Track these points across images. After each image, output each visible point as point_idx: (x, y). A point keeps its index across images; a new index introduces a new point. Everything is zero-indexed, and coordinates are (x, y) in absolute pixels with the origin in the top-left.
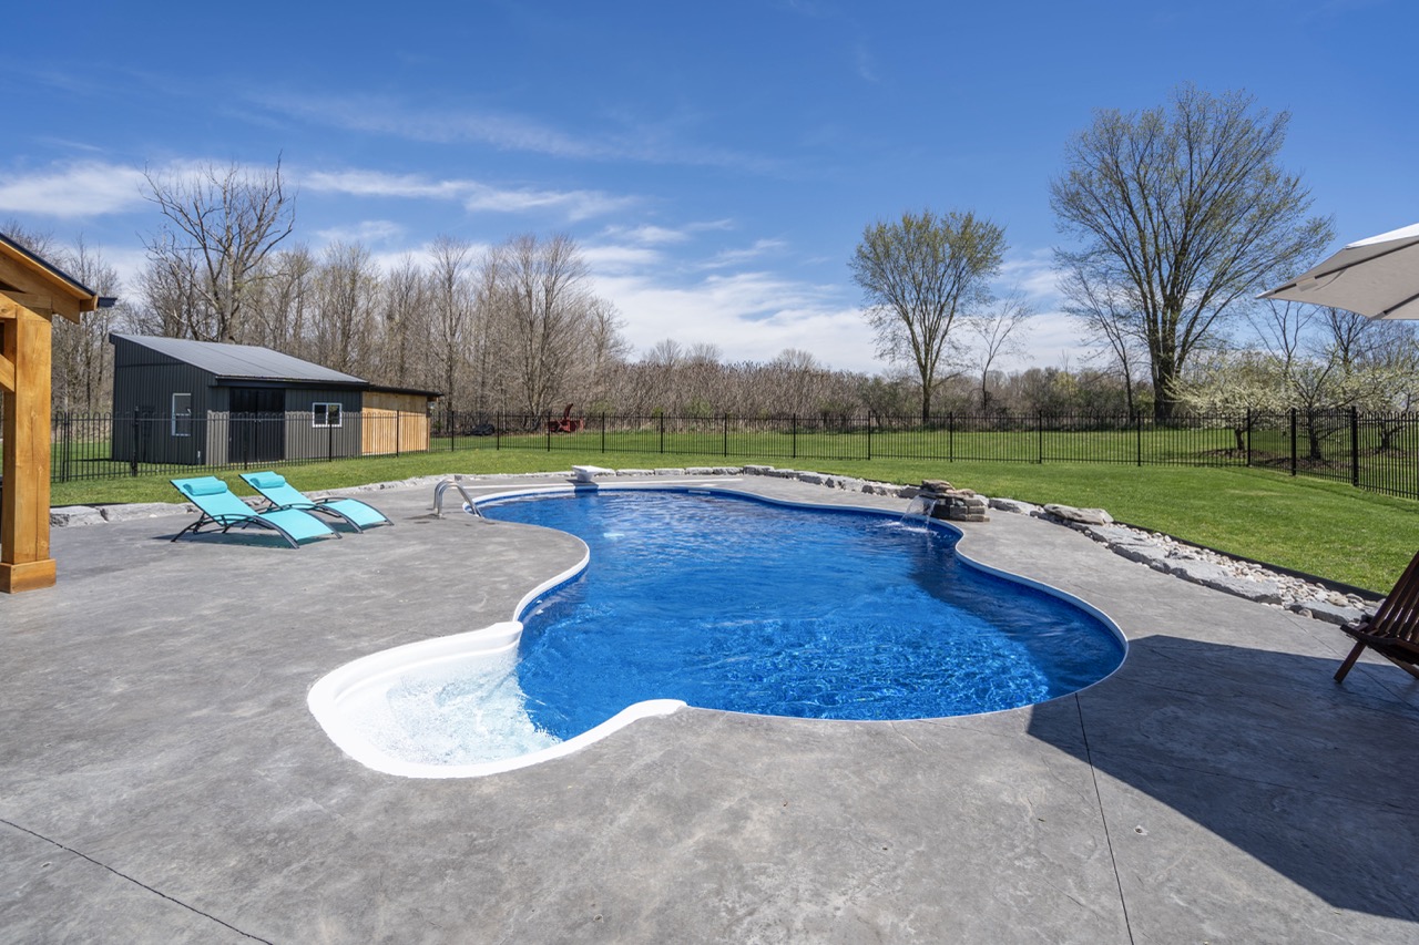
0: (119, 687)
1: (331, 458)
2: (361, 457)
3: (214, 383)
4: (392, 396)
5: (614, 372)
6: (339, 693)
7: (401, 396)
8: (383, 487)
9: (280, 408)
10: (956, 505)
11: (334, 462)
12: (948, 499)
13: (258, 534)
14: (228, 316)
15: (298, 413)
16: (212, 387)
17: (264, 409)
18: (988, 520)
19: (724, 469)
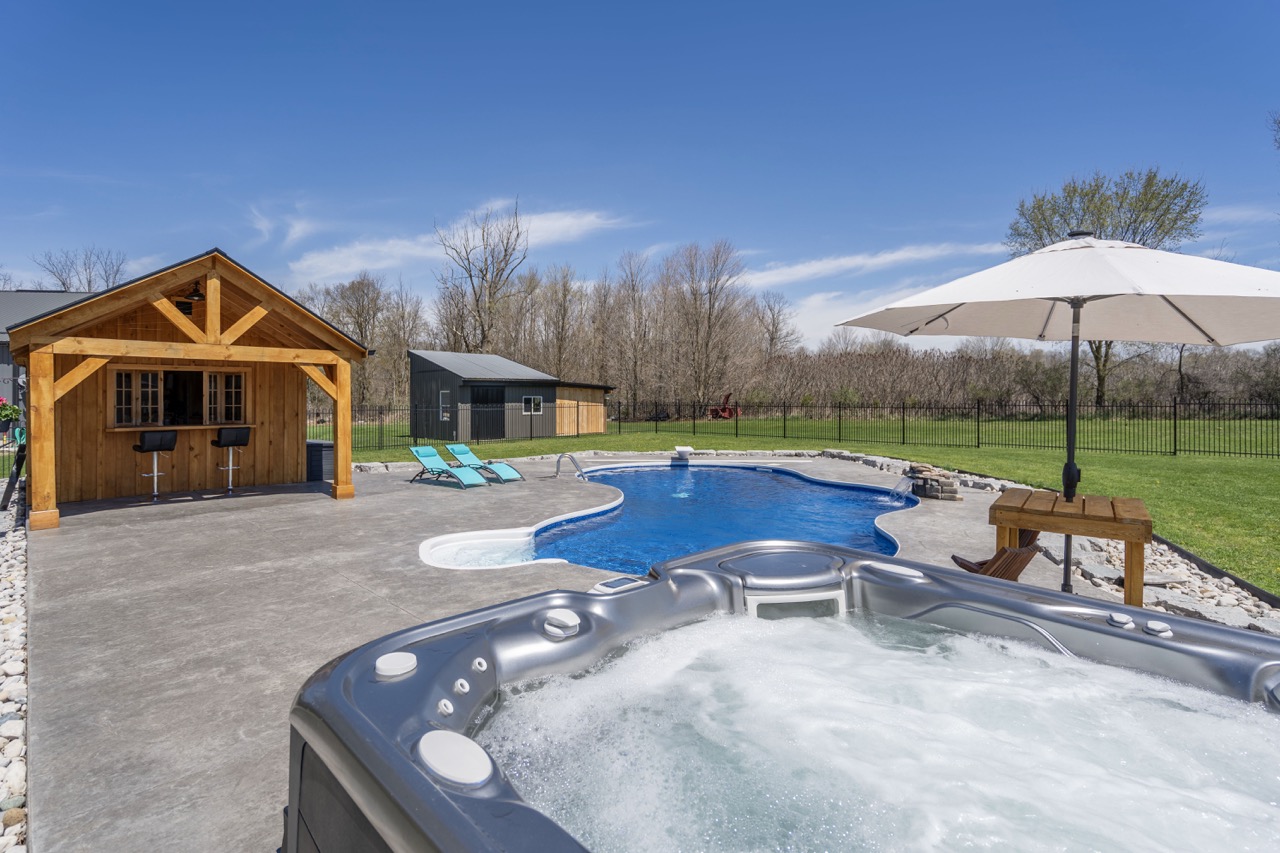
0: (361, 533)
1: (531, 438)
2: (555, 437)
3: (462, 384)
4: (578, 390)
5: (773, 360)
6: (432, 548)
7: (584, 390)
8: (542, 458)
9: (501, 400)
10: (931, 485)
11: (534, 440)
12: (925, 480)
13: (446, 481)
14: (486, 328)
15: (514, 404)
16: (460, 387)
17: (492, 402)
18: (961, 499)
19: (805, 452)
